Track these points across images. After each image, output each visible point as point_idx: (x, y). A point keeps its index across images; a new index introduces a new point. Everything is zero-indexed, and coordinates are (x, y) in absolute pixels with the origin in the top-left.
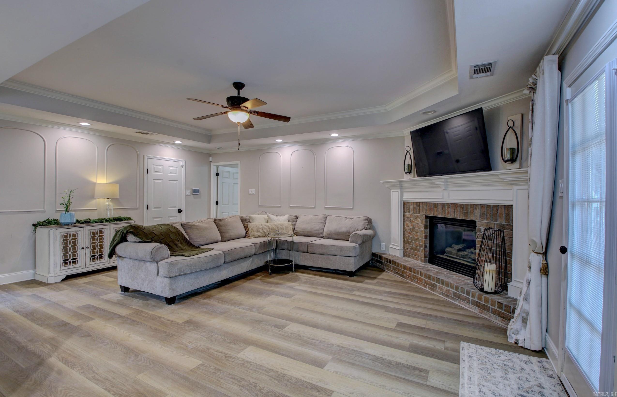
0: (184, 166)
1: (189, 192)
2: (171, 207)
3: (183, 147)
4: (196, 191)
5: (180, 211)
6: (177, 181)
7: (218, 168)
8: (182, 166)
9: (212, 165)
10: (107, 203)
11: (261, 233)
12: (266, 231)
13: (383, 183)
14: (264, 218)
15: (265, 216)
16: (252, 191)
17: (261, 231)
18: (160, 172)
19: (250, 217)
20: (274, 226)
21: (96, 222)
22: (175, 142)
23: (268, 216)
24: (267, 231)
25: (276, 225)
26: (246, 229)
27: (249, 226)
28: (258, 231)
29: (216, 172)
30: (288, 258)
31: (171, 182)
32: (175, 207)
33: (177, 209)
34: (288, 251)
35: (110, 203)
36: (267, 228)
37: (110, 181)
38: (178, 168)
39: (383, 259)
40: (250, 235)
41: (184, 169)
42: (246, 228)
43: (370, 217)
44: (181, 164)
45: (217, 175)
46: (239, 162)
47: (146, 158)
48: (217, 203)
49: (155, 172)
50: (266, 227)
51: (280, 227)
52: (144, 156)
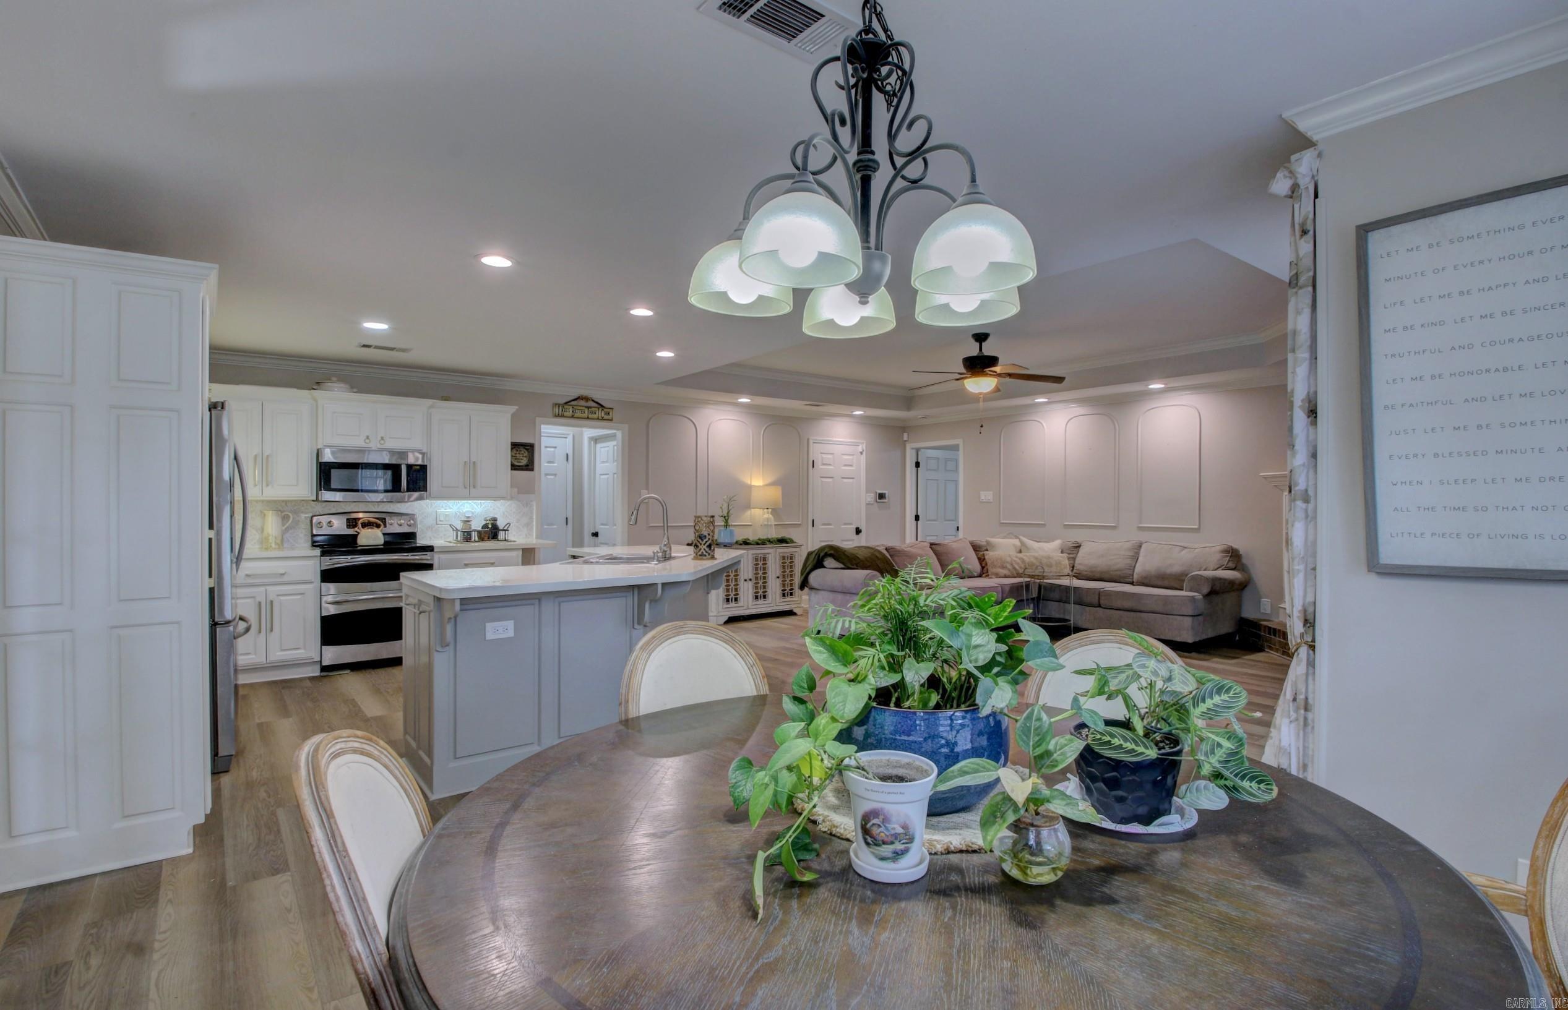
0: (864, 453)
1: (871, 498)
2: (845, 524)
3: (864, 421)
4: (881, 496)
5: (858, 531)
6: (853, 478)
7: (919, 453)
8: (861, 453)
9: (909, 446)
10: (766, 516)
11: (1009, 570)
12: (1017, 567)
13: (1265, 478)
14: (1014, 545)
15: (1017, 542)
16: (986, 496)
17: (1009, 566)
18: (830, 465)
19: (988, 543)
20: (1033, 560)
21: (758, 544)
22: (854, 413)
23: (1021, 541)
24: (1021, 568)
25: (1036, 558)
26: (981, 564)
27: (986, 557)
28: (1003, 567)
29: (915, 461)
30: (1061, 616)
31: (845, 480)
32: (851, 524)
33: (854, 527)
34: (1062, 604)
35: (771, 516)
36: (1020, 563)
37: (767, 482)
38: (855, 456)
39: (1263, 629)
40: (990, 573)
41: (863, 457)
42: (982, 560)
43: (1235, 546)
44: (860, 449)
45: (917, 465)
46: (959, 441)
47: (811, 442)
48: (917, 518)
49: (824, 464)
50: (1018, 561)
51: (1044, 561)
52: (808, 440)
